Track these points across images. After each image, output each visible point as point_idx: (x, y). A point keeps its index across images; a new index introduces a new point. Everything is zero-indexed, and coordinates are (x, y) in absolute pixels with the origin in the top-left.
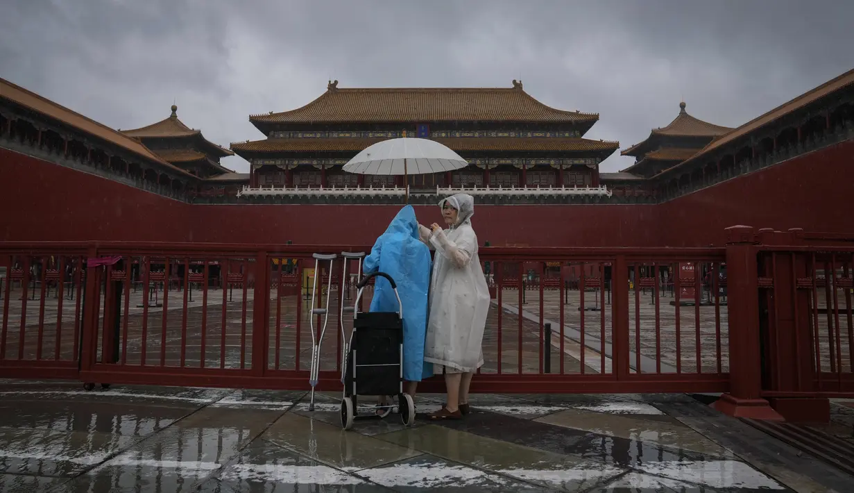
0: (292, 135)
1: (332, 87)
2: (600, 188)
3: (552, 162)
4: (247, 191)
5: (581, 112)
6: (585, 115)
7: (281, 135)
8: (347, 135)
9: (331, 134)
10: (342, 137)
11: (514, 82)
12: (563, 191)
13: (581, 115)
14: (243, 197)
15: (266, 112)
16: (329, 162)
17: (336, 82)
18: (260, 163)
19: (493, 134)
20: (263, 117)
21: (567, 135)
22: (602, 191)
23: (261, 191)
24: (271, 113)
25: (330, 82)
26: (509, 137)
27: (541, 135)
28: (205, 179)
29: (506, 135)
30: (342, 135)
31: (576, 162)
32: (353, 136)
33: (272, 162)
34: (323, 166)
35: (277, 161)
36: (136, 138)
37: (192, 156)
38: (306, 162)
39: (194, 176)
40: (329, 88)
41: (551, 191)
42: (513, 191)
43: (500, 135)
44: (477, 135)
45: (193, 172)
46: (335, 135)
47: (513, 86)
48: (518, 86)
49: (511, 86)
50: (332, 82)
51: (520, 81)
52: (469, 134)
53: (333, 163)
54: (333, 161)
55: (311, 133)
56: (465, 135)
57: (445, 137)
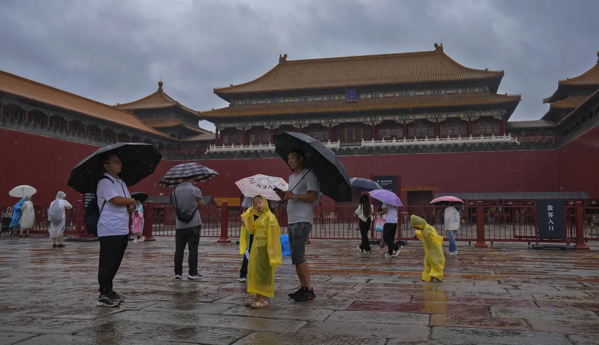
0: (248, 102)
1: (283, 59)
2: (505, 137)
3: (462, 115)
4: (213, 149)
5: (490, 70)
6: (493, 73)
7: (240, 103)
8: (291, 100)
9: (278, 101)
10: (287, 103)
11: (436, 45)
12: (471, 140)
13: (490, 72)
14: (209, 153)
15: (227, 85)
16: (276, 123)
17: (286, 56)
18: (223, 126)
19: (412, 94)
20: (225, 89)
22: (507, 139)
23: (224, 149)
24: (231, 86)
25: (281, 55)
26: (425, 95)
27: (453, 92)
28: (184, 140)
29: (423, 93)
31: (483, 114)
32: (296, 101)
33: (232, 125)
34: (272, 127)
36: (129, 110)
37: (172, 122)
39: (174, 139)
40: (280, 61)
41: (459, 141)
42: (427, 142)
43: (418, 93)
44: (397, 95)
45: (173, 136)
46: (282, 101)
47: (435, 49)
48: (439, 49)
49: (434, 49)
50: (283, 56)
51: (441, 44)
52: (391, 95)
53: (279, 124)
54: (279, 122)
55: (263, 100)
56: (388, 95)
57: (371, 98)
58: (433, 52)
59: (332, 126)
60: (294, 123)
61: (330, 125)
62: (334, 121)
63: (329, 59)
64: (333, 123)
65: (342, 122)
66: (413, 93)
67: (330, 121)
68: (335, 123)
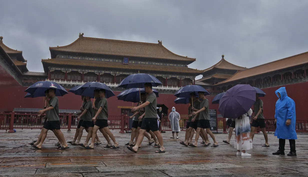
0: (67, 57)
1: (81, 36)
3: (178, 77)
5: (188, 57)
6: (190, 58)
7: (62, 57)
8: (93, 59)
9: (85, 58)
10: (90, 60)
11: (159, 41)
13: (188, 58)
16: (86, 71)
17: (83, 34)
18: (54, 69)
20: (54, 48)
21: (182, 66)
24: (58, 46)
25: (80, 33)
26: (160, 65)
27: (172, 65)
30: (90, 59)
31: (187, 77)
32: (95, 60)
33: (59, 69)
34: (83, 72)
35: (62, 69)
38: (75, 70)
40: (79, 36)
41: (177, 88)
43: (156, 64)
44: (147, 63)
46: (87, 59)
48: (160, 43)
49: (158, 43)
50: (81, 34)
51: (161, 41)
52: (144, 63)
53: (87, 71)
54: (88, 70)
55: (77, 57)
56: (142, 63)
57: (134, 63)
58: (157, 44)
59: (116, 75)
60: (96, 71)
61: (115, 75)
62: (117, 73)
63: (107, 39)
64: (117, 74)
65: (122, 74)
66: (154, 63)
67: (115, 72)
68: (118, 74)
